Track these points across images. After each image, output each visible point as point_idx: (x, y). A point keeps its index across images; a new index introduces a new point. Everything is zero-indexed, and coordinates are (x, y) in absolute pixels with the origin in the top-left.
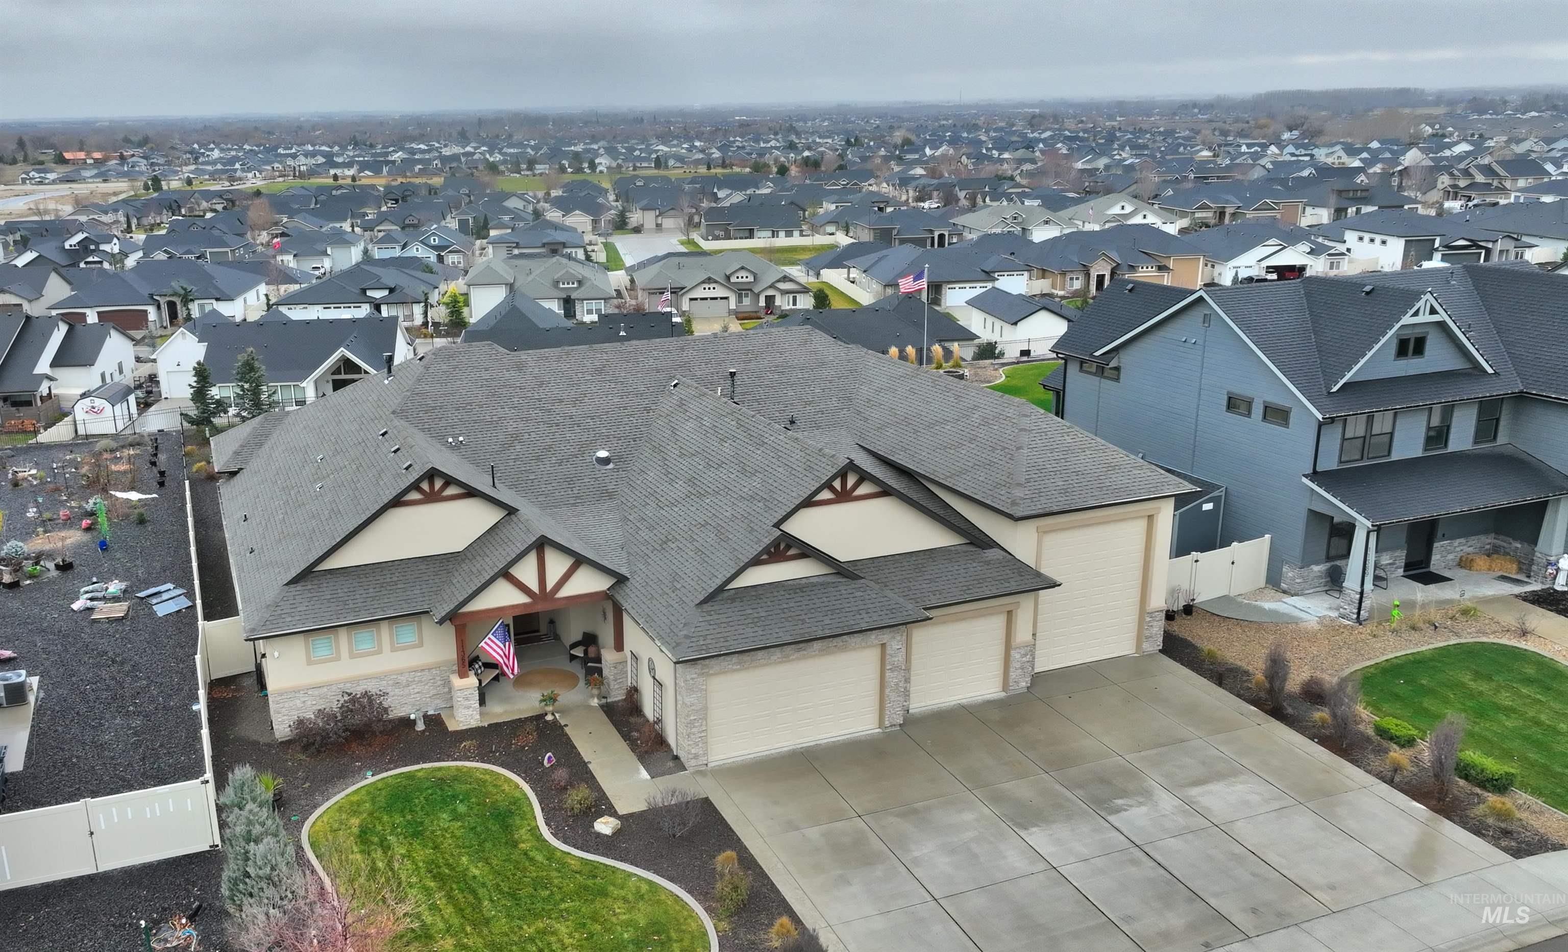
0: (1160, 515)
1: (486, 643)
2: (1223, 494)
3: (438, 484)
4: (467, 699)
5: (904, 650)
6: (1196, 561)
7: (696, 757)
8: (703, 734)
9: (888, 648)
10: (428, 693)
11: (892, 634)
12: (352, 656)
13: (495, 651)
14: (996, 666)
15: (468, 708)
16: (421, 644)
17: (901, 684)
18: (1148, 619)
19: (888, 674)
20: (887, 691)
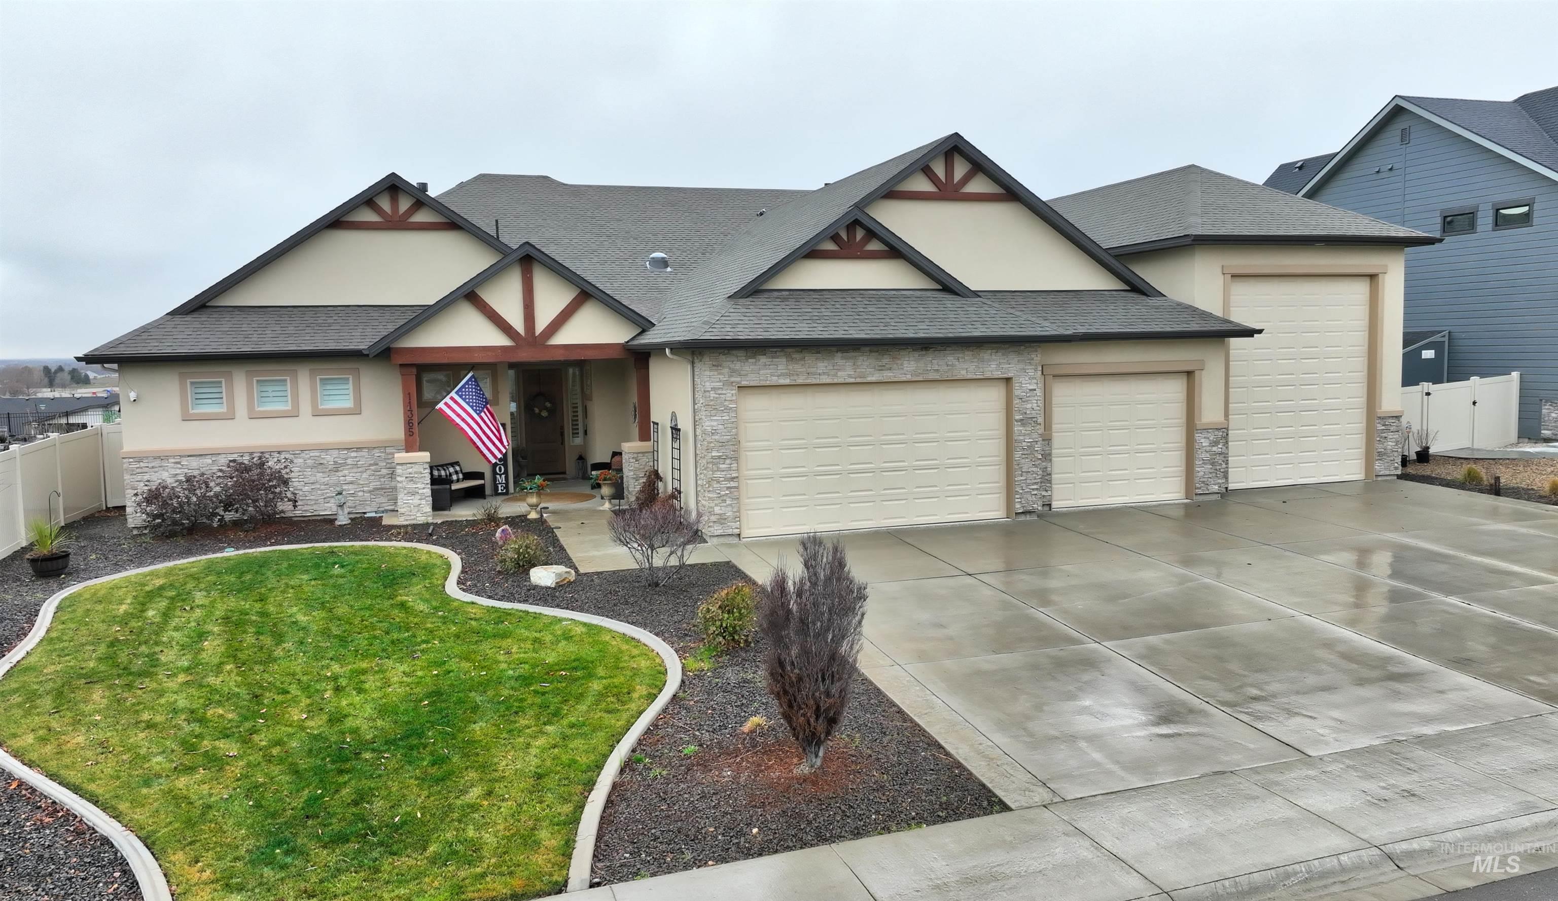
0: (1387, 276)
1: (446, 404)
2: (1446, 339)
3: (404, 204)
4: (411, 479)
5: (1039, 392)
6: (1428, 394)
7: (722, 520)
8: (732, 484)
9: (1016, 386)
10: (367, 485)
11: (1021, 366)
12: (254, 416)
13: (458, 415)
14: (1175, 459)
15: (414, 493)
16: (356, 411)
17: (1038, 447)
18: (1380, 427)
19: (1017, 428)
20: (1017, 455)
